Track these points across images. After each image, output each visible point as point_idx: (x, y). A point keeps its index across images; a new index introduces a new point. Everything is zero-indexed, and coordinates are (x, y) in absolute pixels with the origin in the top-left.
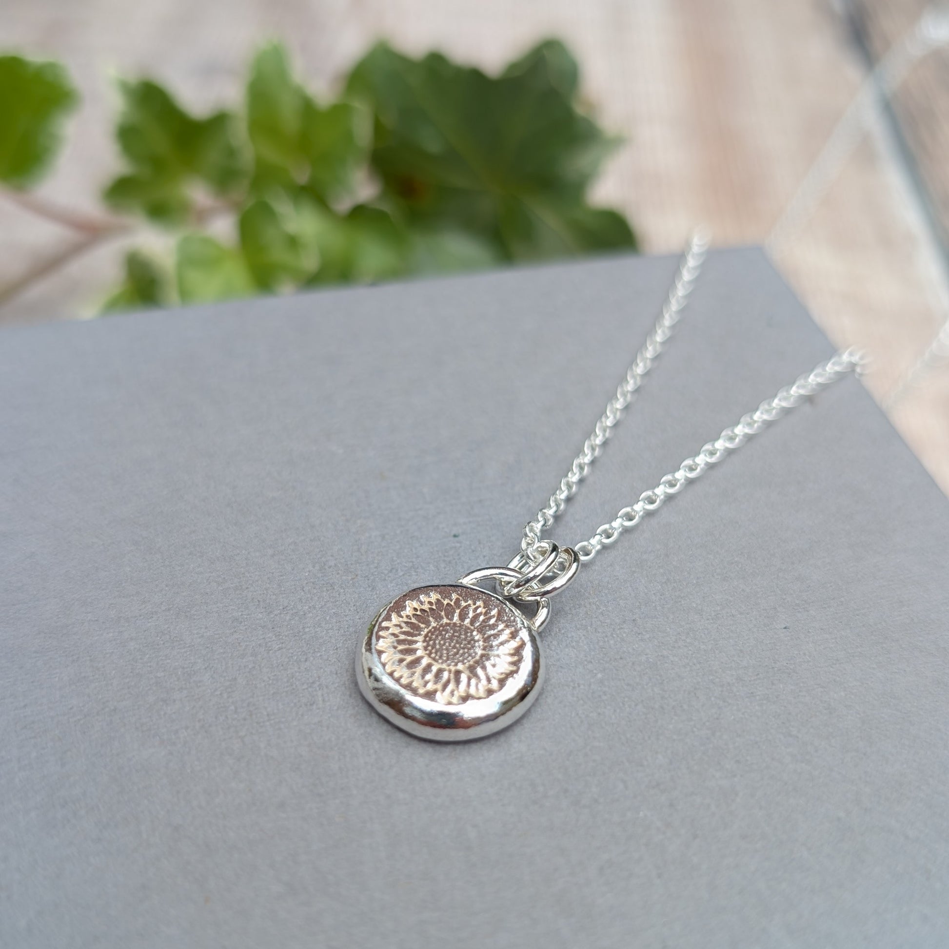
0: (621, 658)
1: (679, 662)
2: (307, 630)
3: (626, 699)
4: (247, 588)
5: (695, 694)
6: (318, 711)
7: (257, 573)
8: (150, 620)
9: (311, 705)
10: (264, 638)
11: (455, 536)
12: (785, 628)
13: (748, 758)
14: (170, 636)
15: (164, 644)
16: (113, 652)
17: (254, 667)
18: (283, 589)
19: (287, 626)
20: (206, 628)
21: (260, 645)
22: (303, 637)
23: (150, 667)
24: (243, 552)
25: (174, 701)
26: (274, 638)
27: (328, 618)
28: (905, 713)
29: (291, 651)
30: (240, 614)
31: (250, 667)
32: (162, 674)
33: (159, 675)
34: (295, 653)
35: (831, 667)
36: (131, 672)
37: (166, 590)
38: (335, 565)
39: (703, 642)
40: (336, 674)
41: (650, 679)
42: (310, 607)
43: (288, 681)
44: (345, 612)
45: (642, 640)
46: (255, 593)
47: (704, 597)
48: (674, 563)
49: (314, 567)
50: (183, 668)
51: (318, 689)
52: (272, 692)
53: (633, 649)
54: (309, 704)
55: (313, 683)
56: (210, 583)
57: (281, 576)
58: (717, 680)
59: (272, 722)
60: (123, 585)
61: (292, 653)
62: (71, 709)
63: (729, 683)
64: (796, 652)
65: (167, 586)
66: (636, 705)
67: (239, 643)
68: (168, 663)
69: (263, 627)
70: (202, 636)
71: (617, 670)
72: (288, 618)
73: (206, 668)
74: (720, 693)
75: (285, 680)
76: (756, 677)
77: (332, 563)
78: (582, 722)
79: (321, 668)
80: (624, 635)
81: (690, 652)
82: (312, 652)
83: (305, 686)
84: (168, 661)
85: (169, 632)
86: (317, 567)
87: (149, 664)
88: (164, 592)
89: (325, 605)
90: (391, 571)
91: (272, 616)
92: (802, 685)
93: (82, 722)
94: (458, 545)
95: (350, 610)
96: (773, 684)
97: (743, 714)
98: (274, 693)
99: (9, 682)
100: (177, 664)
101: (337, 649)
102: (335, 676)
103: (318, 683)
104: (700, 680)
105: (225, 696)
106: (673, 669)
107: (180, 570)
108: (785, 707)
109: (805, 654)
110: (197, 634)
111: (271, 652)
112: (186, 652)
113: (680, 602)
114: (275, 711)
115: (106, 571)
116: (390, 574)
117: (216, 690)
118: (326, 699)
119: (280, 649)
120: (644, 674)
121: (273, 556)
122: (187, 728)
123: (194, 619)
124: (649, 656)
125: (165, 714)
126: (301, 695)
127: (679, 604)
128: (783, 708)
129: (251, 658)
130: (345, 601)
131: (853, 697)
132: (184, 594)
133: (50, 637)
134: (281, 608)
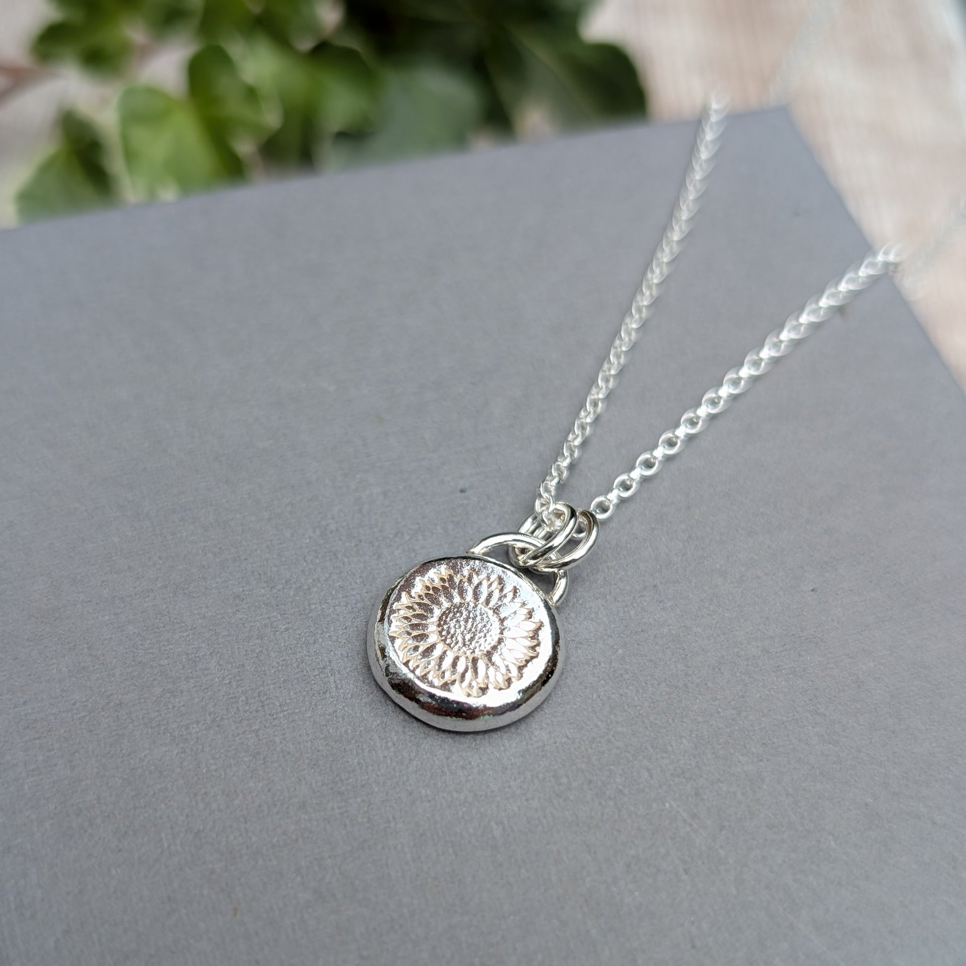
0: (642, 631)
1: (703, 633)
2: (313, 607)
3: (649, 678)
4: (246, 559)
5: (720, 669)
6: (331, 700)
7: (255, 541)
8: (147, 600)
9: (325, 693)
10: (269, 618)
11: (462, 491)
12: (813, 590)
13: (775, 740)
14: (170, 618)
15: (164, 626)
16: (111, 638)
17: (261, 652)
18: (284, 559)
19: (292, 602)
20: (207, 607)
21: (265, 626)
22: (310, 615)
23: (152, 653)
24: (238, 516)
25: (182, 692)
26: (279, 618)
27: (334, 593)
28: (935, 685)
29: (298, 632)
30: (241, 589)
31: (257, 651)
32: (166, 661)
33: (162, 662)
34: (302, 635)
35: (861, 634)
36: (134, 661)
37: (160, 564)
38: (337, 530)
39: (727, 610)
40: (347, 657)
41: (673, 654)
42: (314, 580)
43: (298, 667)
44: (351, 585)
45: (664, 609)
46: (254, 565)
47: (728, 557)
48: (696, 517)
49: (314, 532)
50: (188, 654)
51: (329, 674)
52: (282, 679)
53: (655, 620)
54: (321, 692)
55: (324, 668)
56: (206, 554)
57: (281, 544)
58: (743, 653)
59: (286, 713)
60: (114, 558)
61: (300, 635)
62: (74, 704)
63: (754, 656)
64: (824, 619)
65: (160, 558)
66: (659, 684)
67: (244, 624)
68: (171, 649)
69: (266, 605)
70: (204, 617)
71: (638, 644)
72: (292, 593)
73: (211, 654)
74: (745, 667)
75: (295, 665)
76: (782, 649)
77: (333, 527)
78: (604, 704)
79: (331, 651)
80: (645, 604)
81: (714, 622)
82: (320, 632)
83: (316, 673)
84: (171, 647)
85: (169, 612)
86: (318, 532)
87: (151, 651)
88: (158, 566)
89: (330, 577)
90: (396, 535)
91: (275, 591)
92: (829, 656)
93: (87, 719)
94: (466, 502)
95: (356, 582)
96: (800, 655)
97: (769, 690)
98: (285, 681)
99: (5, 675)
100: (180, 649)
101: (346, 628)
102: (346, 660)
103: (329, 668)
104: (725, 654)
105: (234, 684)
106: (696, 641)
107: (172, 539)
108: (812, 681)
109: (833, 620)
110: (199, 614)
111: (277, 633)
112: (187, 636)
113: (703, 563)
114: (288, 701)
115: (93, 543)
116: (396, 539)
117: (224, 678)
118: (339, 686)
119: (287, 629)
120: (666, 648)
121: (269, 520)
122: (198, 722)
123: (193, 597)
124: (671, 627)
125: (174, 707)
126: (313, 682)
127: (702, 565)
128: (810, 683)
129: (257, 641)
130: (350, 572)
131: (882, 668)
132: (180, 567)
133: (42, 622)
134: (284, 581)
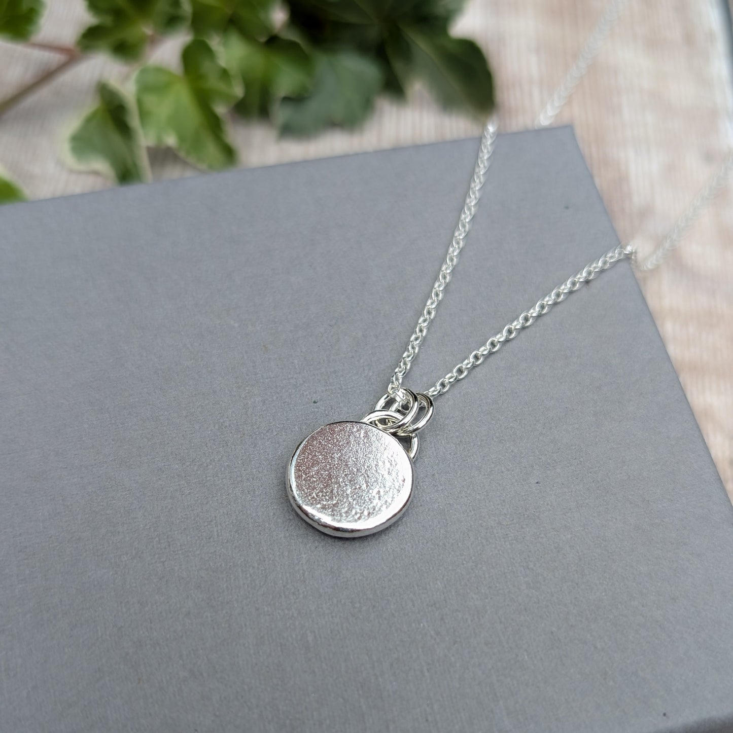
0: (421, 506)
1: (460, 509)
2: (208, 478)
3: (421, 538)
4: (168, 443)
5: (468, 535)
6: (214, 543)
7: (175, 431)
8: (102, 469)
9: (209, 538)
10: (179, 485)
11: (315, 402)
12: (537, 483)
13: (498, 585)
14: (116, 481)
15: (111, 487)
16: (77, 494)
17: (172, 508)
18: (193, 445)
19: (195, 475)
20: (140, 476)
21: (176, 490)
22: (206, 484)
23: (102, 505)
24: (166, 413)
25: (119, 532)
26: (186, 485)
27: (223, 469)
28: (611, 553)
29: (197, 496)
30: (163, 464)
31: (169, 507)
32: (111, 512)
33: (108, 512)
34: (200, 498)
35: (565, 515)
36: (90, 510)
37: (112, 444)
38: (230, 426)
39: (478, 493)
40: (227, 514)
41: (439, 523)
42: (211, 461)
43: (194, 520)
44: (235, 464)
45: (437, 491)
46: (173, 448)
47: (484, 457)
48: (467, 428)
49: (214, 427)
50: (125, 507)
51: (214, 526)
52: (183, 528)
53: (430, 498)
54: (208, 537)
55: (211, 521)
56: (142, 438)
57: (192, 434)
58: (485, 524)
59: (183, 551)
60: (84, 439)
61: (198, 497)
62: (50, 537)
63: (492, 527)
64: (542, 503)
65: (113, 440)
66: (427, 543)
67: (162, 488)
68: (114, 503)
69: (178, 476)
70: (137, 482)
71: (417, 515)
72: (195, 468)
73: (139, 508)
74: (485, 534)
75: (193, 518)
76: (511, 523)
77: (227, 424)
78: (389, 555)
79: (217, 510)
80: (425, 487)
81: (469, 501)
82: (211, 496)
83: (206, 524)
84: (114, 502)
85: (115, 478)
86: (217, 427)
87: (102, 504)
88: (111, 446)
89: (221, 458)
90: (268, 431)
91: (184, 467)
92: (542, 529)
93: (58, 548)
94: (316, 410)
95: (238, 463)
96: (522, 528)
97: (499, 551)
98: (185, 529)
99: (9, 515)
100: (120, 504)
101: (228, 494)
102: (226, 516)
103: (215, 521)
104: (473, 524)
105: (152, 529)
106: (455, 515)
107: (122, 427)
108: (528, 546)
109: (548, 504)
110: (134, 480)
111: (183, 496)
112: (126, 495)
113: (467, 460)
114: (185, 543)
115: (71, 427)
116: (267, 434)
117: (146, 525)
118: (220, 535)
119: (190, 493)
120: (435, 518)
121: (186, 417)
122: (127, 554)
123: (132, 468)
124: (440, 504)
125: (113, 542)
126: (203, 531)
127: (466, 462)
128: (526, 547)
129: (170, 501)
130: (235, 456)
131: (576, 539)
132: (125, 447)
133: (35, 481)
134: (191, 460)
